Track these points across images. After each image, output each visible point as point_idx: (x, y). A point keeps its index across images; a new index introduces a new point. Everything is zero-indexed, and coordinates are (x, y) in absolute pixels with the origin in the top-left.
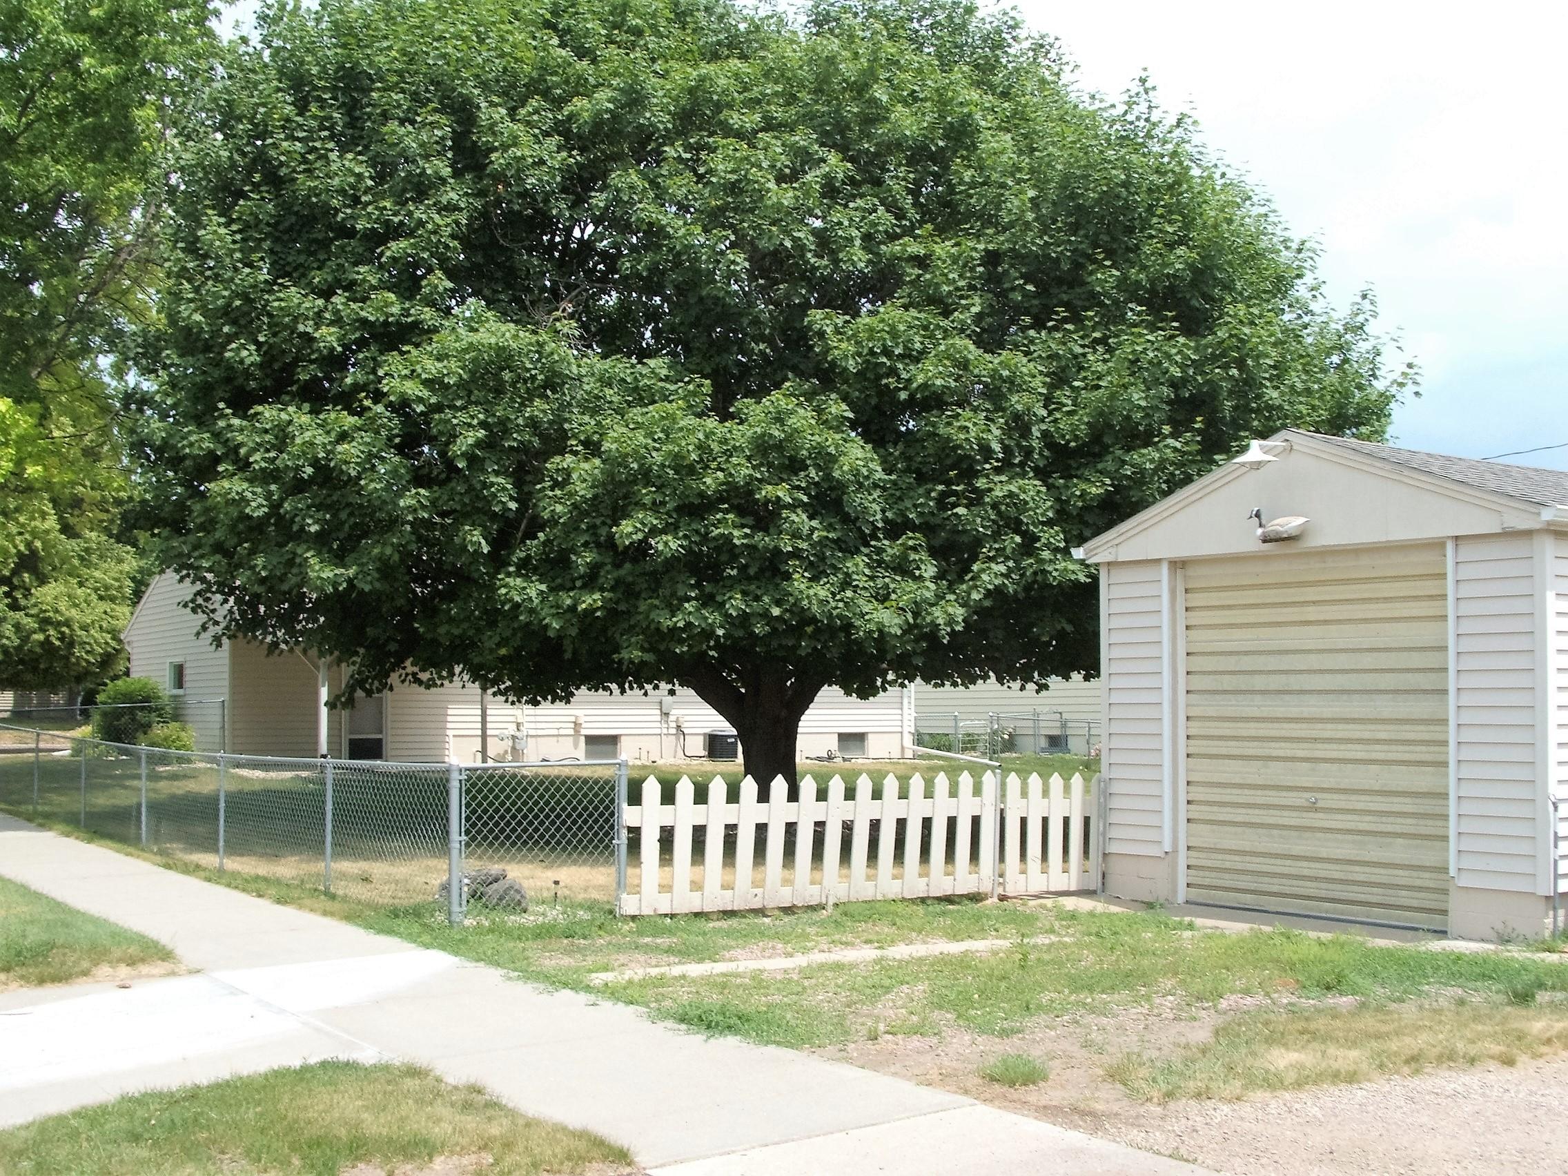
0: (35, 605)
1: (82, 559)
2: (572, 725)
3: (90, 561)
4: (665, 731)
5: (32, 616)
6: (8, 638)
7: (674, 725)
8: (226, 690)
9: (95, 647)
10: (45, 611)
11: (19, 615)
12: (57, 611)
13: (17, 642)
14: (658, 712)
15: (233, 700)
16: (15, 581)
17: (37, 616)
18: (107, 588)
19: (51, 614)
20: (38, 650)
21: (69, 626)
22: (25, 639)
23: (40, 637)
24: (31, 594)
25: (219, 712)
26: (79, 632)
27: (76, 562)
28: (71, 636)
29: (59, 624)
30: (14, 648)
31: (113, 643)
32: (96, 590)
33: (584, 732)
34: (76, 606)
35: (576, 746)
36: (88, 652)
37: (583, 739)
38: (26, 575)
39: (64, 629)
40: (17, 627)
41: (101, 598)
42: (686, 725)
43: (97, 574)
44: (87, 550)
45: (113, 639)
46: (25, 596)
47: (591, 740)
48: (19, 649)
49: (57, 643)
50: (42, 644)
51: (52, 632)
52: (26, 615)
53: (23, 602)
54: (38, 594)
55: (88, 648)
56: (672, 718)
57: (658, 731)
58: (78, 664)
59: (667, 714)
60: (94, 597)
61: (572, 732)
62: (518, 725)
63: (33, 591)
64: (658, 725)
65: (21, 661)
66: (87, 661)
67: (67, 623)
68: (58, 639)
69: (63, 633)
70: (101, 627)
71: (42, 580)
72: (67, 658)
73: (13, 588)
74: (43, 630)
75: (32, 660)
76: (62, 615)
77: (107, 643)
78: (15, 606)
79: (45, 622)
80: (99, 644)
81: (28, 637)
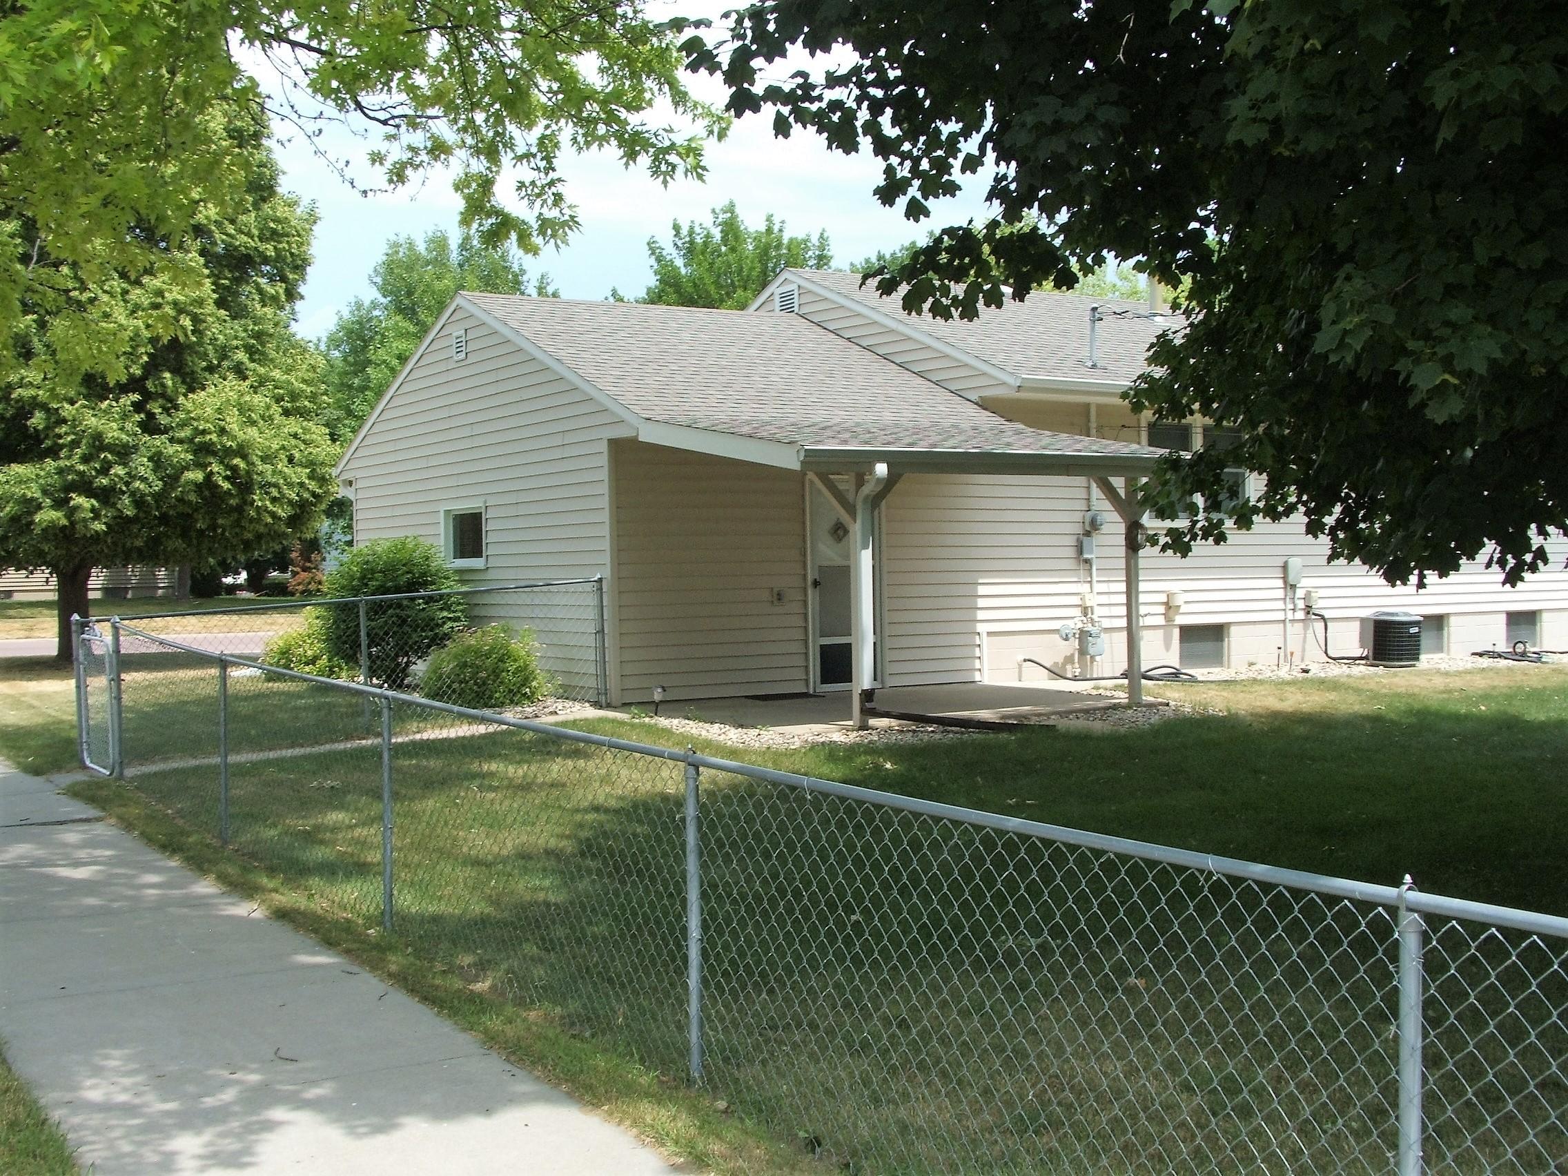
0: (183, 425)
1: (250, 350)
2: (1162, 609)
3: (263, 354)
4: (1290, 615)
5: (181, 442)
6: (143, 479)
7: (1301, 604)
8: (606, 559)
9: (286, 491)
10: (204, 432)
11: (159, 441)
12: (222, 431)
13: (158, 486)
14: (1280, 583)
15: (619, 578)
16: (149, 385)
17: (191, 440)
18: (294, 396)
19: (214, 437)
20: (193, 497)
21: (244, 457)
22: (172, 480)
23: (197, 476)
24: (176, 407)
25: (592, 600)
26: (261, 467)
27: (241, 356)
28: (248, 472)
29: (229, 453)
30: (153, 495)
31: (312, 485)
32: (278, 400)
33: (1181, 620)
34: (253, 423)
35: (1168, 646)
36: (274, 500)
37: (1176, 632)
38: (167, 375)
39: (237, 461)
40: (157, 460)
41: (286, 413)
42: (1321, 603)
43: (276, 374)
44: (258, 336)
45: (311, 477)
46: (166, 410)
47: (1189, 633)
48: (158, 497)
49: (226, 485)
50: (199, 487)
51: (216, 468)
52: (172, 440)
53: (164, 420)
54: (189, 406)
55: (275, 493)
56: (1300, 593)
57: (1280, 616)
58: (259, 520)
59: (1293, 587)
60: (276, 409)
61: (1161, 621)
62: (1085, 611)
63: (181, 400)
64: (1280, 605)
65: (164, 519)
66: (273, 515)
67: (242, 452)
68: (226, 478)
69: (234, 469)
70: (291, 460)
71: (193, 384)
72: (240, 510)
73: (147, 396)
74: (202, 466)
75: (182, 515)
76: (234, 438)
77: (302, 485)
78: (150, 426)
79: (203, 451)
80: (290, 485)
81: (175, 478)
